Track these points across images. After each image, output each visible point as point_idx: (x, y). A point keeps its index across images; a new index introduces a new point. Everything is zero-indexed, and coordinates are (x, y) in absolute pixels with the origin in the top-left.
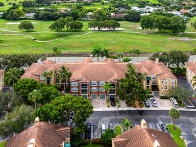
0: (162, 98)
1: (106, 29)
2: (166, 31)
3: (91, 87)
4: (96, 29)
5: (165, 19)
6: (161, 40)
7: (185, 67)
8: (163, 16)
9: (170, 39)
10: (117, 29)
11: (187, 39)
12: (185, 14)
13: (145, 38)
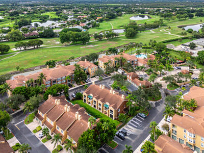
0: (92, 77)
1: (31, 47)
2: (78, 42)
3: (57, 81)
4: (23, 49)
5: (77, 34)
6: (76, 49)
7: (98, 61)
8: (75, 32)
9: (82, 47)
10: (41, 46)
11: (91, 46)
12: (84, 27)
13: (65, 50)
